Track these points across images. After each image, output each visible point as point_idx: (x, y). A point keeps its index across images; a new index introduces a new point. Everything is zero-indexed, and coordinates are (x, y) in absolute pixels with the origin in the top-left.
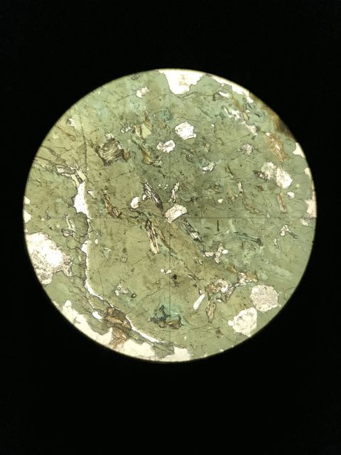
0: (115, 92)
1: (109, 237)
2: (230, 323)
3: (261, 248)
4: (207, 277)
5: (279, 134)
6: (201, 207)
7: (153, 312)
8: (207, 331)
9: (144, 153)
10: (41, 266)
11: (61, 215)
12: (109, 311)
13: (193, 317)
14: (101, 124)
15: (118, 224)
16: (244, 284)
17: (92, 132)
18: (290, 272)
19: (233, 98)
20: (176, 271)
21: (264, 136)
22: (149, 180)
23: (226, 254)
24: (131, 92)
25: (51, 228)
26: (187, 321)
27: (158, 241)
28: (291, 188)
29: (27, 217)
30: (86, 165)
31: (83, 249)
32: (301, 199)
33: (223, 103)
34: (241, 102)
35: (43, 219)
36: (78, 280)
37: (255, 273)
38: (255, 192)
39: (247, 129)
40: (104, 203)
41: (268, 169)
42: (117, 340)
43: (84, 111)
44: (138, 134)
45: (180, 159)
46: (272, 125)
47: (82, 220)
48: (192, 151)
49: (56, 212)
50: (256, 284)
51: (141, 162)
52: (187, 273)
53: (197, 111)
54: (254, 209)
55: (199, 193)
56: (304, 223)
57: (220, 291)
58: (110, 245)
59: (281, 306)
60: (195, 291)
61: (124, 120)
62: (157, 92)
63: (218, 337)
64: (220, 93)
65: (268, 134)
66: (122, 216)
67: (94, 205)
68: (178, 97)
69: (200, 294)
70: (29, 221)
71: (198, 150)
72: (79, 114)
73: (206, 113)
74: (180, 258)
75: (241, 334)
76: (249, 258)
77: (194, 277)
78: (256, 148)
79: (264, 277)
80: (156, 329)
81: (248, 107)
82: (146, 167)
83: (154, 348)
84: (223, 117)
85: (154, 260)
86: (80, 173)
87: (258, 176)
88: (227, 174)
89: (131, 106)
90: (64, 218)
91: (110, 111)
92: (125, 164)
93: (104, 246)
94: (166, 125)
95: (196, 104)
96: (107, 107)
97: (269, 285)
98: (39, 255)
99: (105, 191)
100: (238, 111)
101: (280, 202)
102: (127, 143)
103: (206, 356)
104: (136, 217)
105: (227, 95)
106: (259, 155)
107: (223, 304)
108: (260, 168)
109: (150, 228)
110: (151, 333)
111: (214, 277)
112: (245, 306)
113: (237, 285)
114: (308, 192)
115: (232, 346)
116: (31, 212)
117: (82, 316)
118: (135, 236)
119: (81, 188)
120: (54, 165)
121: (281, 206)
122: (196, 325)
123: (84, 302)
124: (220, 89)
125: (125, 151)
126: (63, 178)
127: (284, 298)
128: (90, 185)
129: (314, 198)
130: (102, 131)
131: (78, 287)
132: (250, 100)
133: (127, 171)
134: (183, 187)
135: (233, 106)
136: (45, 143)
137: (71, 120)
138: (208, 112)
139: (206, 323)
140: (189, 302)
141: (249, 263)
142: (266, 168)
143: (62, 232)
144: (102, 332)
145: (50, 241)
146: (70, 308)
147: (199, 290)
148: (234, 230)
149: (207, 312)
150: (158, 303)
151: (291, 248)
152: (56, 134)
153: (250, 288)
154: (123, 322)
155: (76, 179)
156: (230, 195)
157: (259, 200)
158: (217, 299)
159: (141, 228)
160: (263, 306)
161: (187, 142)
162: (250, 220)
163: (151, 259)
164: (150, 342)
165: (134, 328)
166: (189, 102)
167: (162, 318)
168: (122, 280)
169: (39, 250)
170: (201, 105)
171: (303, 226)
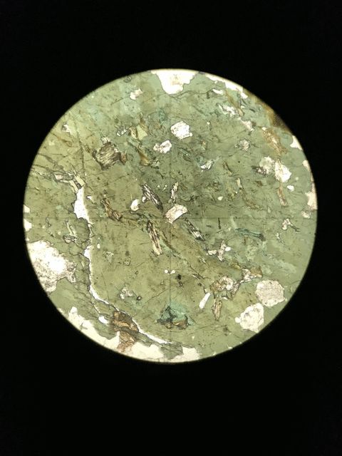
0: (109, 95)
1: (111, 241)
2: (237, 320)
3: (264, 243)
4: (211, 275)
5: (274, 128)
6: (202, 205)
7: (161, 309)
8: (215, 330)
9: (141, 155)
10: (44, 274)
11: (61, 222)
12: (116, 314)
13: (200, 316)
14: (96, 128)
15: (120, 228)
16: (249, 280)
17: (87, 139)
18: (295, 265)
19: (226, 95)
20: (180, 272)
21: (260, 131)
22: (148, 182)
23: (229, 252)
24: (124, 95)
25: (52, 235)
26: (194, 321)
27: (160, 242)
28: (291, 181)
29: (27, 225)
30: (84, 170)
31: (85, 255)
32: (302, 192)
33: (216, 101)
34: (236, 99)
35: (44, 227)
36: (82, 287)
37: (260, 269)
38: (255, 187)
39: (243, 125)
40: (104, 207)
41: (267, 163)
42: (124, 344)
43: (79, 116)
44: (133, 136)
45: (177, 159)
46: (268, 120)
47: (83, 225)
48: (189, 150)
49: (57, 219)
50: (261, 279)
51: (138, 165)
52: (191, 273)
53: (191, 110)
54: (254, 205)
55: (199, 191)
56: (306, 216)
57: (225, 288)
58: (113, 249)
59: (287, 300)
60: (200, 290)
61: (119, 124)
62: (151, 93)
63: (226, 335)
64: (214, 90)
65: (264, 129)
66: (123, 220)
67: (94, 210)
68: (172, 96)
69: (205, 293)
70: (30, 229)
71: (195, 149)
72: (74, 120)
73: (201, 111)
74: (182, 257)
75: (248, 330)
76: (252, 253)
77: (199, 276)
78: (253, 143)
79: (269, 272)
80: (163, 330)
81: (242, 103)
82: (143, 169)
83: (163, 349)
84: (218, 114)
85: (158, 261)
86: (78, 178)
87: (257, 171)
88: (226, 171)
89: (126, 108)
90: (64, 226)
91: (105, 115)
92: (123, 167)
93: (107, 250)
94: (161, 126)
95: (190, 103)
96: (101, 111)
97: (274, 280)
98: (42, 263)
99: (105, 196)
100: (232, 108)
101: (280, 196)
102: (124, 146)
103: (214, 354)
104: (137, 219)
105: (221, 92)
106: (257, 150)
107: (229, 301)
108: (258, 163)
109: (152, 230)
110: (159, 334)
111: (218, 275)
112: (252, 302)
113: (242, 281)
114: (308, 184)
115: (241, 343)
116: (31, 220)
117: (88, 321)
118: (137, 239)
119: (80, 193)
120: (52, 172)
121: (281, 200)
122: (203, 324)
123: (90, 309)
124: (214, 86)
125: (122, 154)
126: (61, 184)
127: (290, 292)
128: (89, 190)
129: (314, 190)
130: (98, 136)
131: (83, 293)
132: (244, 96)
133: (126, 173)
134: (182, 186)
135: (227, 102)
136: (41, 150)
137: (65, 126)
138: (203, 110)
139: (213, 321)
140: (195, 301)
141: (253, 259)
142: (265, 163)
143: (64, 238)
144: (110, 336)
145: (52, 248)
146: (76, 314)
147: (204, 288)
148: (236, 227)
149: (213, 311)
150: (163, 304)
151: (294, 242)
152: (52, 141)
153: (255, 284)
154: (129, 325)
155: (74, 185)
156: (230, 192)
157: (259, 195)
158: (223, 296)
159: (142, 230)
160: (269, 301)
161: (184, 141)
162: (251, 216)
163: (155, 260)
164: (158, 344)
165: (141, 331)
166: (183, 102)
167: (168, 319)
168: (126, 284)
169: (42, 258)
170: (195, 103)
171: (305, 219)
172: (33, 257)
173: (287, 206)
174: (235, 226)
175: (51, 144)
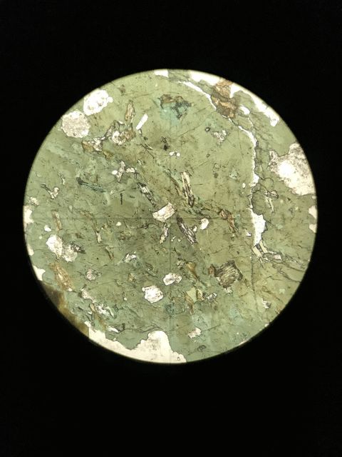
0: (222, 334)
1: (232, 189)
2: (111, 100)
3: (78, 176)
4: (133, 148)
5: (59, 290)
6: (138, 219)
7: (189, 113)
8: (134, 92)
9: (194, 272)
10: (300, 162)
11: (279, 212)
12: (232, 115)
13: (148, 108)
14: (237, 303)
15: (221, 202)
16: (96, 139)
17: (247, 293)
18: (49, 151)
19: (105, 326)
20: (165, 153)
21: (74, 288)
22: (190, 246)
23: (114, 170)
24: (206, 333)
25: (289, 200)
26: (155, 102)
27: (182, 185)
28: (47, 235)
29: (313, 212)
30: (252, 262)
31: (258, 178)
32: (37, 224)
33: (116, 321)
34: (96, 322)
35: (297, 208)
36: (263, 145)
37: (84, 150)
38: (83, 233)
39: (91, 295)
40: (236, 224)
41: (70, 256)
44: (200, 292)
45: (159, 267)
46: (66, 299)
47: (258, 208)
48: (147, 274)
49: (283, 215)
50: (83, 139)
51: (198, 264)
52: (154, 152)
53: (141, 314)
54: (85, 215)
55: (140, 232)
56: (35, 200)
57: (120, 133)
58: (230, 182)
60: (145, 133)
61: (213, 305)
62: (179, 338)
63: (123, 86)
64: (117, 331)
65: (70, 290)
66: (217, 211)
67: (245, 222)
68: (159, 329)
69: (140, 129)
70: (310, 207)
71: (141, 275)
72: (258, 313)
73: (132, 311)
74: (161, 167)
76: (91, 166)
77: (146, 147)
78: (82, 277)
79: (75, 146)
80: (186, 95)
81: (90, 317)
82: (193, 259)
83: (188, 77)
84: (115, 307)
85: (186, 165)
86: (259, 254)
87: (80, 248)
88: (112, 250)
89: (206, 320)
90: (276, 208)
92: (213, 262)
93: (236, 181)
94: (172, 300)
95: (142, 320)
96: (230, 319)
97: (71, 137)
98: (302, 173)
99: (234, 235)
100: (100, 313)
101: (59, 222)
102: (211, 283)
104: (204, 209)
105: (111, 329)
106: (79, 269)
107: (117, 119)
108: (79, 256)
109: (190, 198)
110: (190, 91)
111: (127, 147)
112: (95, 116)
113: (103, 139)
114: (30, 231)
116: (309, 216)
117: (260, 111)
118: (204, 189)
119: (257, 239)
120: (284, 262)
121: (58, 217)
122: (145, 99)
123: (258, 124)
124: (118, 335)
125: (213, 275)
126: (276, 250)
128: (249, 242)
129: (25, 225)
130: (236, 295)
131: (263, 139)
132: (87, 323)
133: (212, 256)
134: (156, 239)
135: (105, 318)
136: (295, 287)
137: (267, 307)
138: (129, 312)
139: (135, 100)
140: (152, 122)
141: (91, 161)
142: (72, 255)
143: (278, 196)
144: (240, 94)
145: (290, 186)
146: (272, 118)
147: (141, 134)
148: (106, 194)
149: (134, 111)
150: (184, 122)
151: (48, 175)
152: (282, 293)
153: (90, 135)
154: (220, 104)
155: (263, 248)
156: (109, 229)
157: (80, 224)
158: (123, 125)
159: (199, 199)
160: (78, 116)
161: (151, 283)
162: (90, 204)
163: (189, 167)
164: (193, 82)
165: (208, 96)
166: (149, 322)
167: (180, 106)
168: (219, 145)
169: (301, 178)
170: (137, 320)
171: (36, 197)
172: (310, 179)
173: (52, 211)
174: (106, 196)
175: (282, 291)
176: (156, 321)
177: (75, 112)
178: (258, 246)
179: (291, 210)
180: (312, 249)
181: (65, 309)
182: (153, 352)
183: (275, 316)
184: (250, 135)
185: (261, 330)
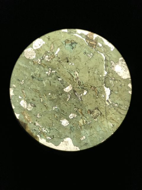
0: (94, 138)
1: (96, 78)
2: (44, 43)
3: (32, 75)
4: (54, 62)
5: (26, 122)
6: (57, 91)
7: (76, 47)
8: (54, 39)
9: (82, 113)
10: (124, 65)
12: (95, 47)
13: (59, 45)
14: (100, 125)
15: (92, 83)
16: (38, 59)
17: (104, 121)
18: (19, 65)
19: (46, 137)
20: (67, 64)
21: (32, 121)
22: (79, 102)
23: (46, 72)
24: (88, 138)
25: (120, 81)
26: (62, 43)
27: (75, 77)
28: (20, 100)
29: (130, 86)
31: (106, 72)
32: (16, 95)
33: (50, 134)
34: (42, 135)
35: (123, 85)
36: (108, 59)
37: (34, 64)
38: (35, 98)
39: (39, 124)
40: (98, 92)
41: (30, 108)
43: (107, 130)
44: (85, 121)
45: (67, 111)
46: (29, 125)
47: (107, 85)
48: (62, 115)
49: (118, 88)
50: (33, 59)
51: (83, 109)
52: (63, 63)
53: (60, 131)
54: (35, 91)
55: (58, 97)
56: (14, 86)
57: (49, 56)
58: (95, 75)
60: (59, 56)
61: (90, 126)
64: (51, 139)
65: (31, 122)
66: (90, 87)
67: (102, 91)
68: (68, 137)
69: (57, 54)
70: (129, 84)
71: (60, 115)
72: (109, 128)
73: (57, 130)
74: (66, 70)
76: (37, 70)
77: (60, 62)
78: (35, 116)
79: (30, 63)
80: (75, 39)
81: (39, 133)
82: (81, 107)
83: (76, 32)
84: (49, 129)
86: (108, 104)
87: (34, 105)
88: (47, 105)
89: (87, 133)
90: (115, 85)
92: (89, 108)
93: (98, 74)
94: (73, 125)
96: (97, 132)
97: (28, 59)
98: (125, 70)
99: (97, 97)
100: (43, 131)
101: (25, 94)
102: (89, 117)
104: (85, 86)
105: (48, 138)
106: (34, 114)
107: (47, 51)
108: (33, 108)
109: (78, 82)
110: (77, 38)
111: (52, 62)
112: (38, 50)
113: (41, 59)
114: (13, 99)
116: (128, 87)
117: (106, 45)
118: (84, 78)
119: (107, 98)
120: (119, 107)
121: (24, 92)
122: (58, 41)
123: (106, 50)
125: (89, 114)
126: (115, 102)
128: (104, 99)
129: (11, 96)
130: (99, 122)
131: (108, 56)
132: (38, 136)
133: (89, 106)
134: (65, 100)
135: (45, 133)
136: (124, 117)
137: (112, 126)
138: (55, 131)
139: (54, 42)
140: (61, 51)
141: (37, 68)
142: (31, 108)
143: (115, 79)
144: (97, 38)
145: (120, 75)
146: (111, 47)
147: (57, 56)
148: (43, 81)
149: (54, 47)
150: (75, 51)
151: (19, 75)
153: (36, 57)
154: (89, 42)
155: (110, 101)
156: (45, 96)
157: (33, 95)
158: (50, 53)
159: (82, 82)
160: (30, 50)
161: (64, 118)
162: (37, 86)
163: (78, 69)
164: (78, 34)
165: (84, 39)
166: (64, 135)
167: (73, 44)
168: (90, 60)
169: (124, 72)
170: (59, 133)
171: (15, 84)
172: (128, 72)
173: (22, 90)
175: (119, 119)
176: (67, 134)
177: (29, 48)
178: (108, 101)
179: (121, 85)
180: (130, 101)
181: (29, 130)
182: (66, 146)
183: (116, 129)
184: (103, 55)
185: (110, 135)
